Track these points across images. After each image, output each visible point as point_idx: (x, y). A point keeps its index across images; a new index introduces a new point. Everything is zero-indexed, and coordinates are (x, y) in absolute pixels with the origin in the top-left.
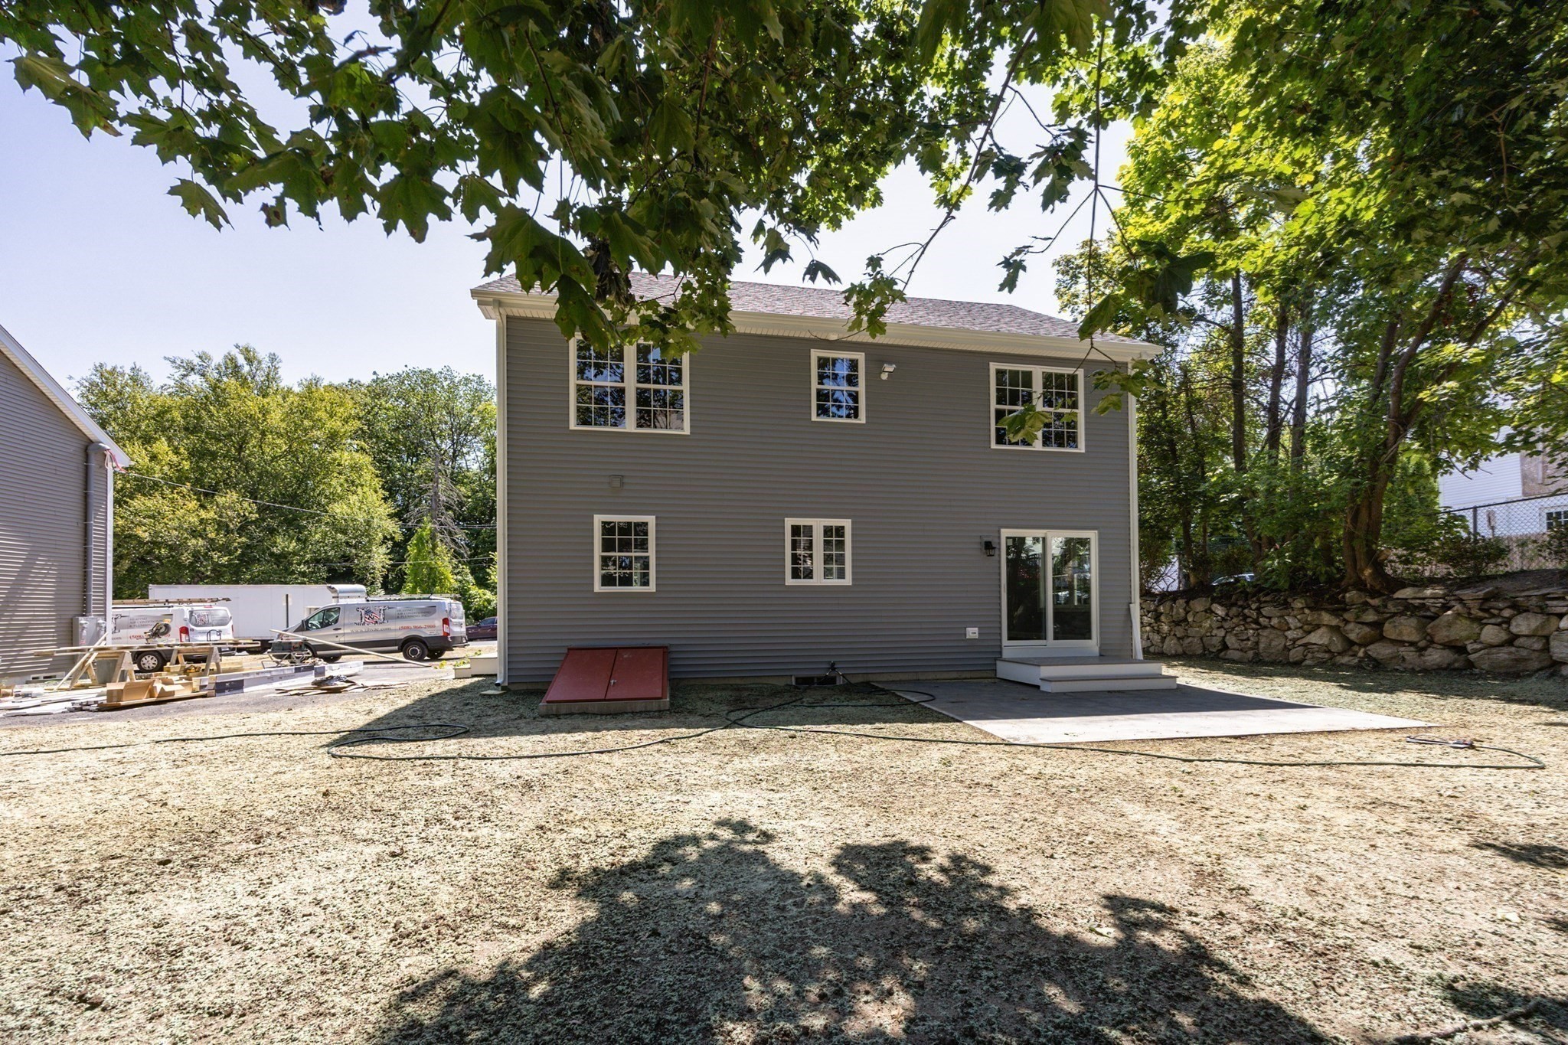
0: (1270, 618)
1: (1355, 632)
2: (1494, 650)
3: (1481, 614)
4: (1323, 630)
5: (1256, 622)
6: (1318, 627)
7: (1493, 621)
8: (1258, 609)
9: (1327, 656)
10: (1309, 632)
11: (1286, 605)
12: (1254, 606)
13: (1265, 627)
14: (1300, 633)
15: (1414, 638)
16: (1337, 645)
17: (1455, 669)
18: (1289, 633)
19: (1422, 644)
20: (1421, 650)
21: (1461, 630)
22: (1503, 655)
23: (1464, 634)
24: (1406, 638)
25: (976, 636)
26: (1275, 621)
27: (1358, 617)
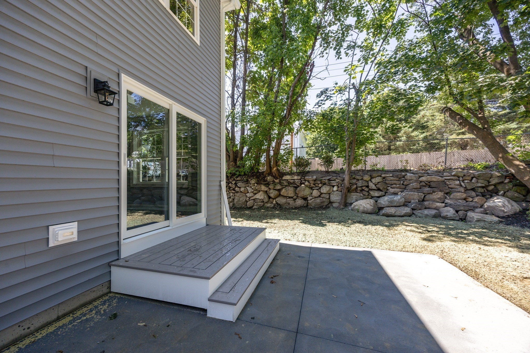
0: (240, 188)
1: (273, 194)
2: (316, 199)
3: (313, 186)
4: (261, 193)
5: (234, 190)
6: (259, 191)
7: (316, 188)
8: (236, 184)
9: (262, 204)
10: (256, 194)
11: (247, 182)
12: (233, 182)
13: (238, 192)
14: (252, 194)
15: (292, 195)
16: (266, 200)
17: (305, 207)
18: (248, 195)
19: (295, 197)
20: (295, 200)
21: (307, 192)
22: (318, 200)
23: (308, 193)
24: (289, 195)
25: (75, 237)
26: (242, 189)
27: (275, 187)
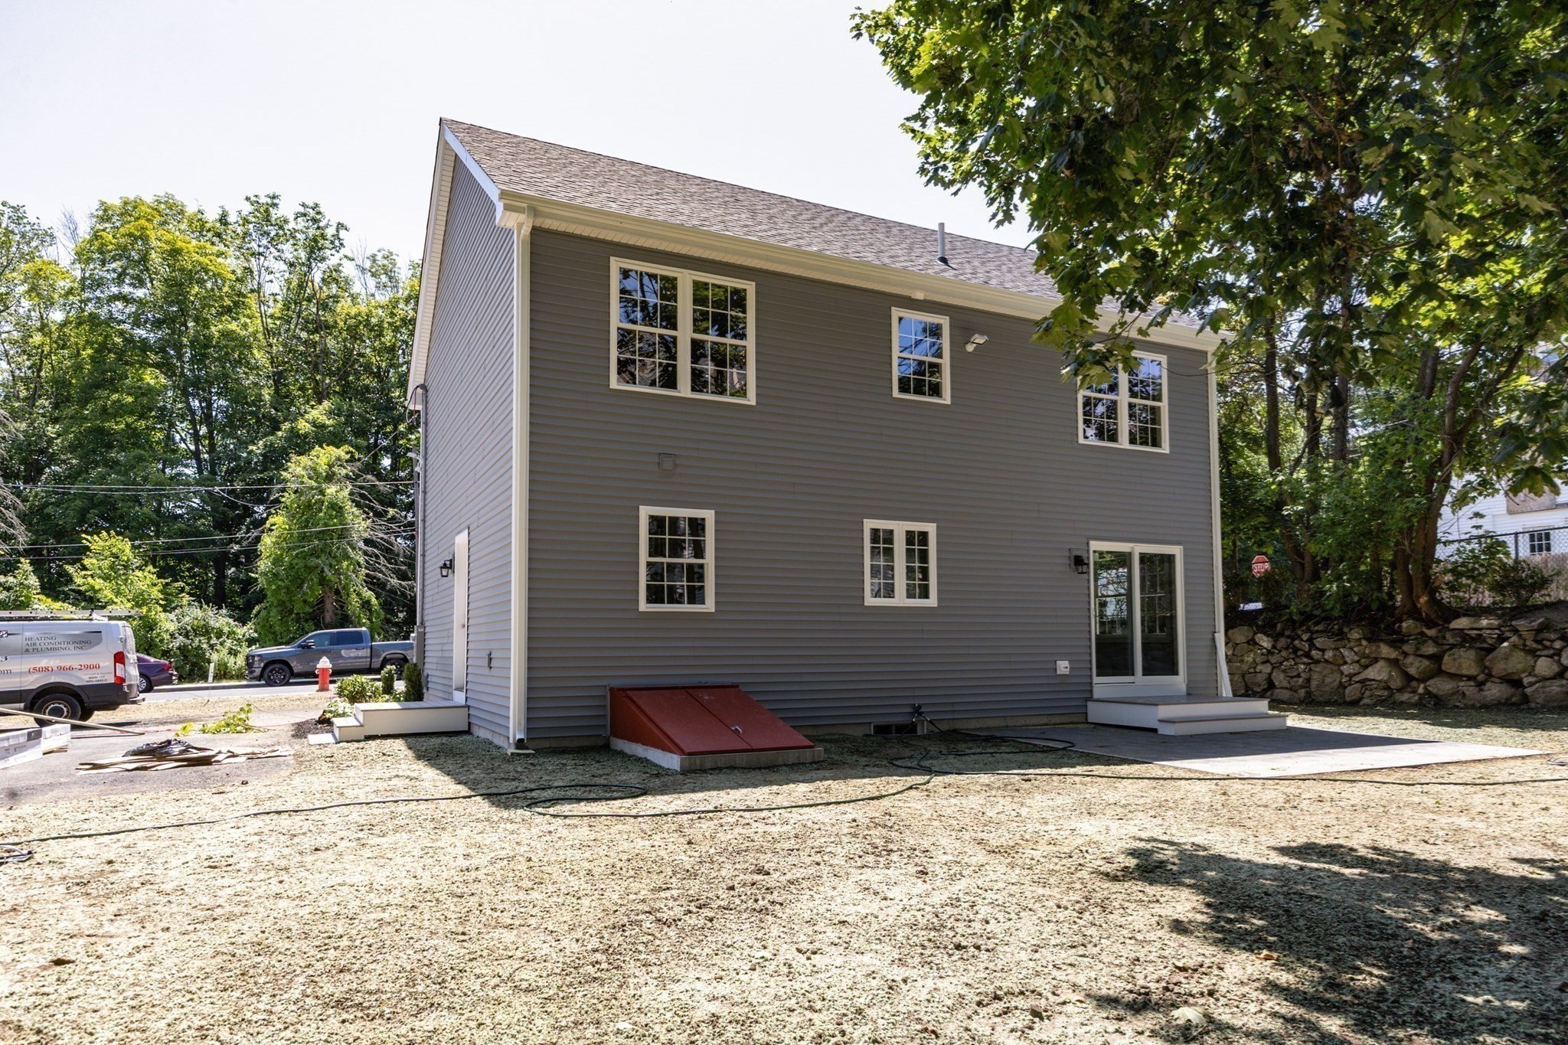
0: (1323, 651)
1: (1414, 666)
2: (1548, 683)
3: (1535, 645)
4: (1381, 663)
5: (1308, 655)
6: (1376, 660)
7: (1546, 652)
8: (1310, 640)
9: (1386, 693)
10: (1366, 667)
11: (1341, 636)
12: (1305, 637)
13: (1317, 662)
14: (1356, 668)
15: (1473, 672)
16: (1397, 682)
17: (1513, 704)
18: (1344, 668)
19: (1481, 677)
20: (1480, 685)
21: (1517, 662)
22: (1555, 688)
23: (1520, 666)
24: (1465, 672)
25: (1067, 672)
26: (1329, 654)
27: (1418, 649)
